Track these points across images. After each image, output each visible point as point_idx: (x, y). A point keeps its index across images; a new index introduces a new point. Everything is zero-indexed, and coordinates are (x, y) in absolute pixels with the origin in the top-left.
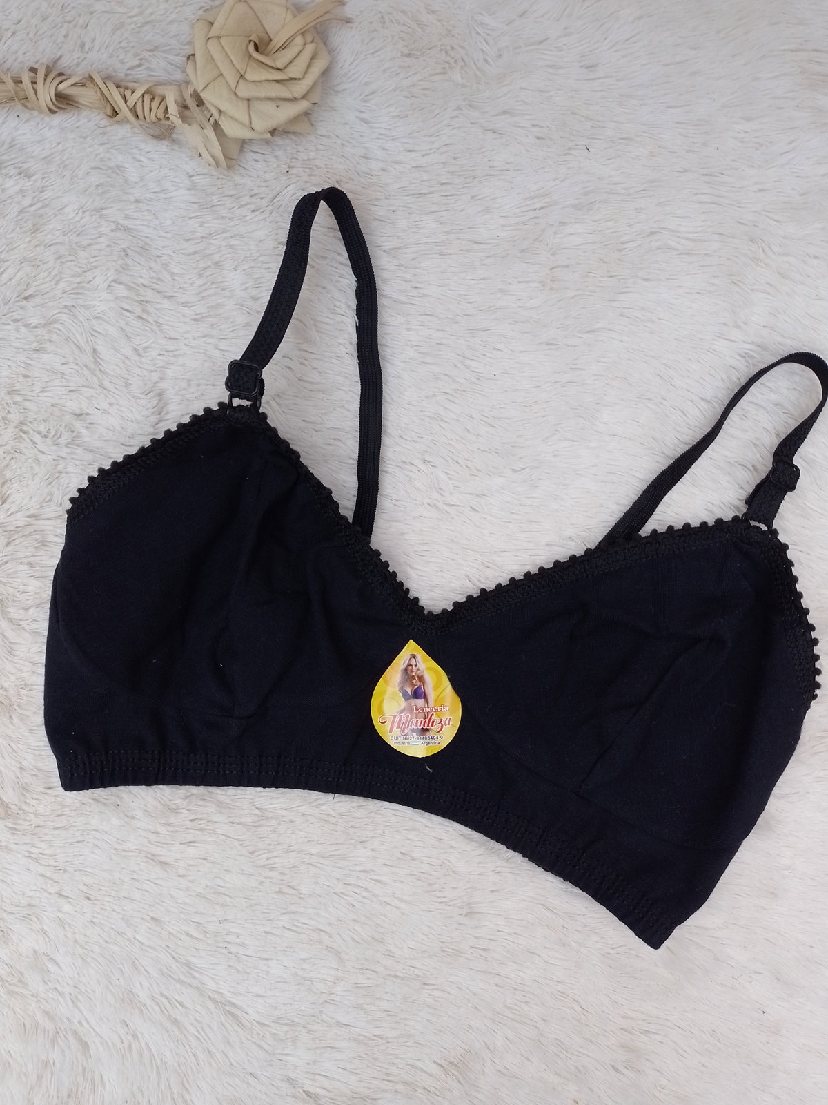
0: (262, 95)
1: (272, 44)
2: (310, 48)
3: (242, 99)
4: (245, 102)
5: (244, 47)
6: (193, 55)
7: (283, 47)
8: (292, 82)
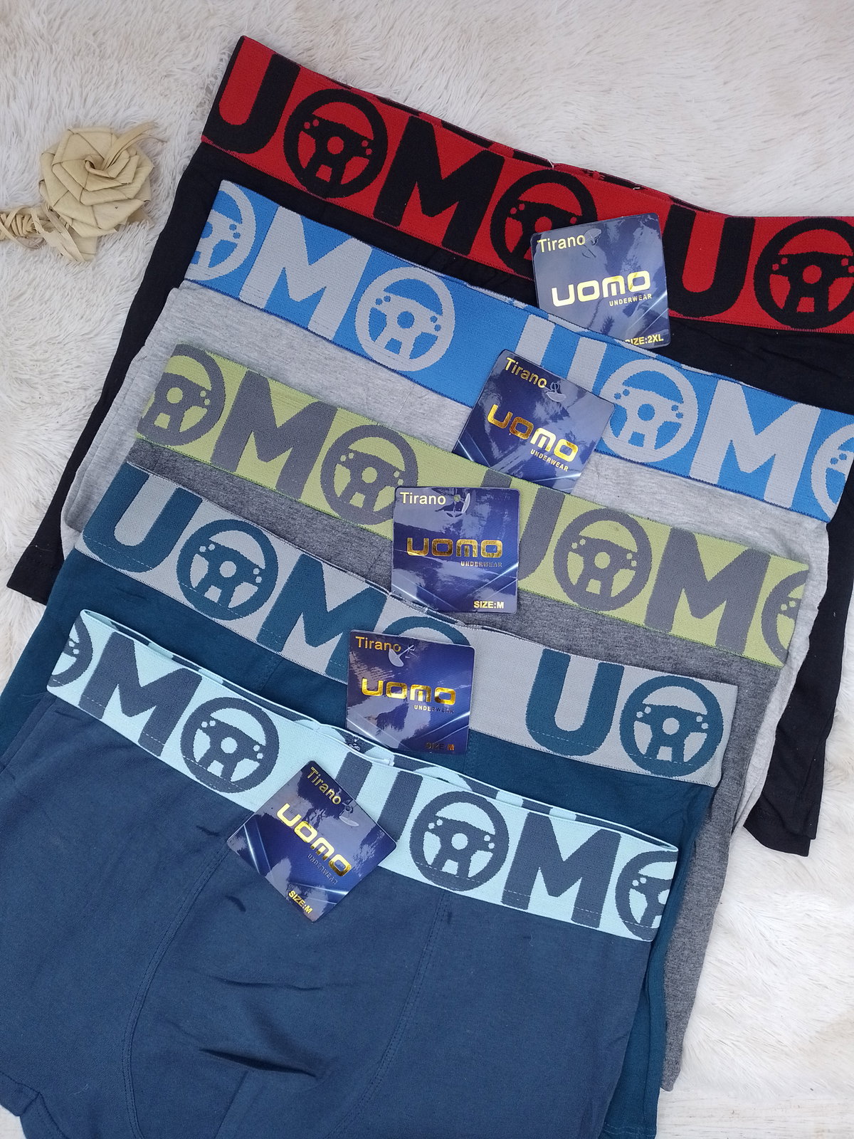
0: (102, 200)
1: (105, 161)
2: (135, 160)
3: (88, 206)
4: (90, 208)
5: (82, 167)
6: (43, 180)
7: (113, 162)
8: (126, 186)
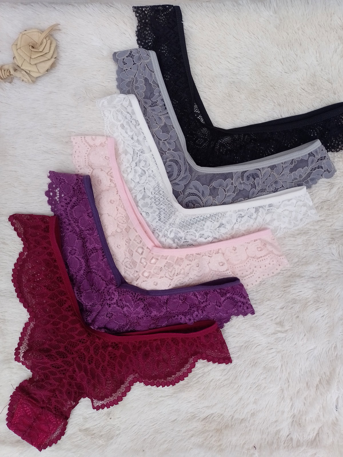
1: (37, 45)
6: (15, 57)
8: (47, 54)
